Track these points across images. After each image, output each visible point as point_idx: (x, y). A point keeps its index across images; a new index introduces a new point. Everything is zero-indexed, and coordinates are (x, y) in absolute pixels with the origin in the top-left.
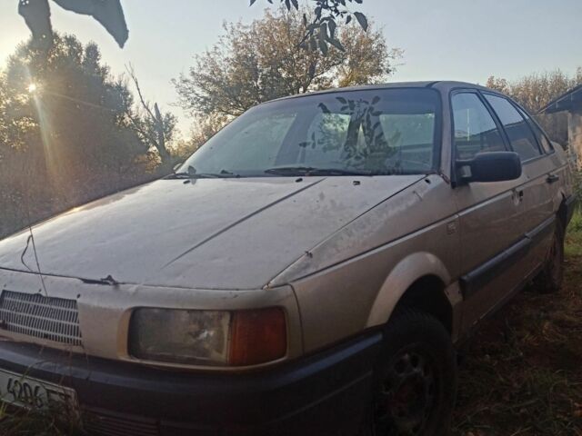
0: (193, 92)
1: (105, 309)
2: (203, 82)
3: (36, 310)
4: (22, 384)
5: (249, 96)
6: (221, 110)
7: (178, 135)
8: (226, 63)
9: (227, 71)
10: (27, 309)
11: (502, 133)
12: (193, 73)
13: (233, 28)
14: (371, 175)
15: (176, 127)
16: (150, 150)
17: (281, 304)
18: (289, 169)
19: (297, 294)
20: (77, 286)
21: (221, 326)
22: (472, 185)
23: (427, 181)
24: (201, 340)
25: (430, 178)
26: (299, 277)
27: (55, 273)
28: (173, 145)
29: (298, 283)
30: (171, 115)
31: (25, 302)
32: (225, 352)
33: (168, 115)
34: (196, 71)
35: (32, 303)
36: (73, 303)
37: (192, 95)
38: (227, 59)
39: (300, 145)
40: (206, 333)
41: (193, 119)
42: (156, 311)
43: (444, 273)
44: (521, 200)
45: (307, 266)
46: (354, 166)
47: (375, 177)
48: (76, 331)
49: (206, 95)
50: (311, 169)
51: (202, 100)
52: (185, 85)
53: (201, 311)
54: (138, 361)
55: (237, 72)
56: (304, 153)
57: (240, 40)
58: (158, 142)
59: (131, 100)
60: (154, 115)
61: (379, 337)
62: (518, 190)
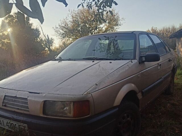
0: (59, 31)
1: (36, 101)
2: (62, 28)
3: (15, 101)
4: (11, 123)
5: (77, 33)
6: (68, 37)
7: (55, 45)
8: (69, 22)
9: (70, 25)
10: (12, 101)
11: (155, 47)
12: (59, 25)
13: (72, 12)
14: (115, 60)
15: (54, 42)
16: (46, 49)
17: (88, 99)
18: (90, 58)
19: (93, 97)
20: (27, 94)
21: (70, 106)
22: (146, 63)
23: (132, 62)
24: (64, 110)
25: (132, 61)
26: (93, 91)
27: (20, 90)
28: (53, 48)
29: (93, 93)
30: (52, 39)
31: (12, 99)
32: (72, 114)
33: (51, 38)
34: (60, 25)
35: (14, 99)
36: (26, 99)
37: (59, 32)
38: (70, 21)
39: (93, 50)
40: (66, 108)
41: (59, 40)
42: (51, 102)
43: (137, 90)
44: (160, 67)
45: (96, 88)
46: (109, 57)
47: (116, 61)
48: (27, 107)
49: (63, 32)
50: (97, 58)
51: (62, 34)
52: (56, 29)
53: (65, 101)
54: (46, 116)
55: (73, 25)
56: (94, 53)
57: (74, 15)
58: (48, 47)
59: (40, 34)
60: (47, 38)
61: (117, 109)
62: (159, 64)
